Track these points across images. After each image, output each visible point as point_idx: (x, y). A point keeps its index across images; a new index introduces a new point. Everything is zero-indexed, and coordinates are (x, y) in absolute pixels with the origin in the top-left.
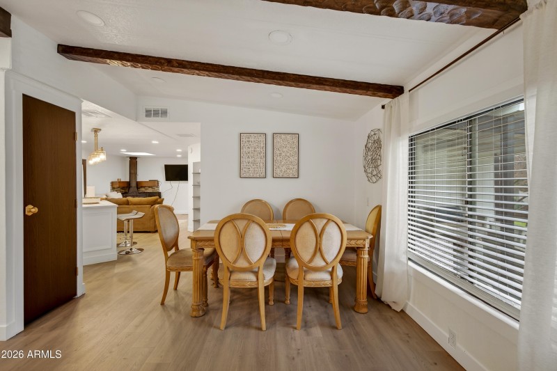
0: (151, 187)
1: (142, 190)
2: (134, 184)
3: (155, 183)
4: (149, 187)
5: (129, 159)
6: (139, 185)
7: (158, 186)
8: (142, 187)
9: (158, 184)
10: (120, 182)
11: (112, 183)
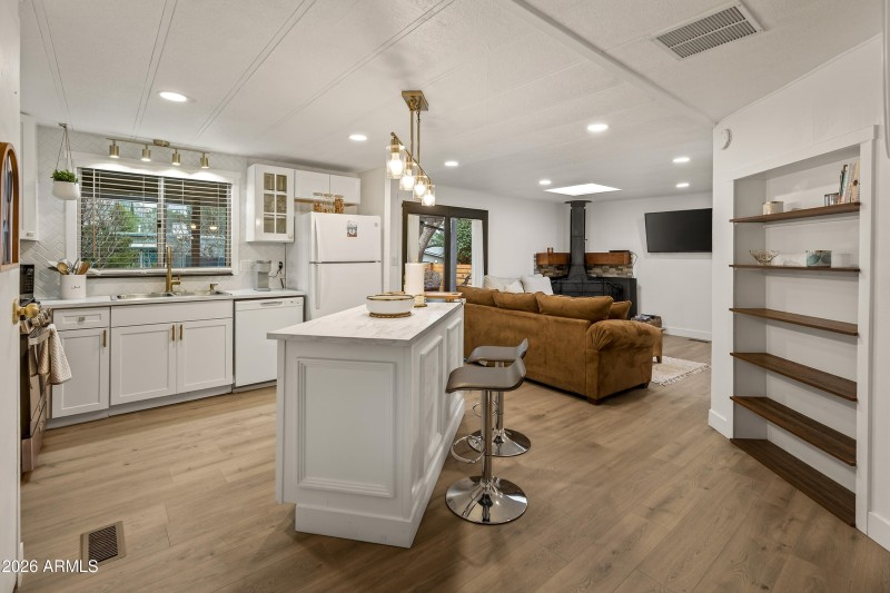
0: (616, 266)
1: (596, 272)
2: (578, 260)
3: (624, 257)
4: (611, 266)
5: (569, 207)
6: (590, 261)
7: (629, 263)
8: (596, 266)
9: (630, 259)
10: (550, 254)
11: (538, 257)
